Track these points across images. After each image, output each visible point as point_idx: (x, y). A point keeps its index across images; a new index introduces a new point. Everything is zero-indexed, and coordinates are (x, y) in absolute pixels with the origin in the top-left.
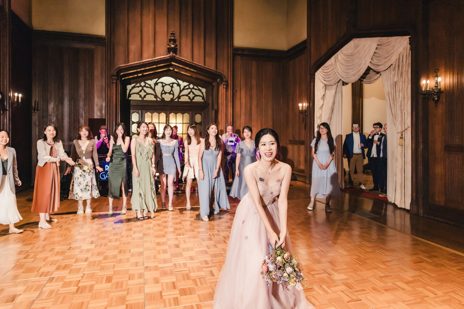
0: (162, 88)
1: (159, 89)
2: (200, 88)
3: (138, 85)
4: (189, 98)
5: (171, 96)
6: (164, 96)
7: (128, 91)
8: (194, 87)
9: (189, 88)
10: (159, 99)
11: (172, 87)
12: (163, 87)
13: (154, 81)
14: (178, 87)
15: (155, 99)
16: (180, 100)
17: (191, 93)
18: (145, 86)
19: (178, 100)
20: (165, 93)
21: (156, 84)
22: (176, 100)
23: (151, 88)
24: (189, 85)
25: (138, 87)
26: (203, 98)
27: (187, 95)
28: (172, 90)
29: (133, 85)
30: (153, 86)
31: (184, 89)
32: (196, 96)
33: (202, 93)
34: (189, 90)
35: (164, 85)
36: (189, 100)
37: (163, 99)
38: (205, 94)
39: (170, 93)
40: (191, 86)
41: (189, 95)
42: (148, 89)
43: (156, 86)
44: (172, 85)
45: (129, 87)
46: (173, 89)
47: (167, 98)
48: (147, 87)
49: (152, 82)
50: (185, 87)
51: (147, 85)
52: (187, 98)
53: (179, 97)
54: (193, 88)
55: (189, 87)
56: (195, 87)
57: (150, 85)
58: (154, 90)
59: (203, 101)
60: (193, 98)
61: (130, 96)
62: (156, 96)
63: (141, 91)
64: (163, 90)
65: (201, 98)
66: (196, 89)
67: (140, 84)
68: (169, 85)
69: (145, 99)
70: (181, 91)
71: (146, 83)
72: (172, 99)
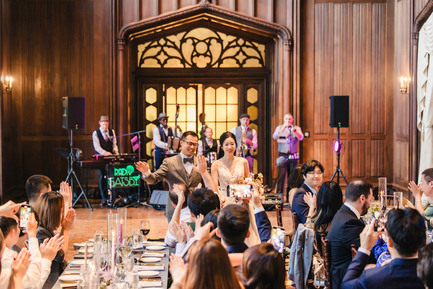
0: (193, 47)
1: (187, 49)
2: (256, 45)
3: (155, 43)
4: (238, 62)
5: (208, 60)
6: (195, 60)
7: (140, 54)
8: (245, 43)
9: (238, 45)
10: (187, 66)
11: (209, 44)
12: (194, 44)
13: (181, 35)
14: (219, 45)
15: (182, 66)
16: (222, 66)
17: (241, 53)
18: (166, 45)
19: (219, 65)
20: (198, 55)
21: (183, 41)
22: (216, 66)
23: (175, 47)
24: (236, 40)
25: (155, 47)
26: (261, 61)
27: (233, 57)
28: (208, 50)
29: (147, 44)
30: (178, 44)
31: (228, 47)
32: (249, 57)
33: (259, 53)
34: (238, 49)
35: (196, 41)
36: (237, 66)
37: (194, 65)
38: (263, 54)
39: (205, 55)
40: (241, 42)
41: (237, 57)
42: (171, 49)
43: (184, 45)
44: (209, 42)
45: (141, 48)
46: (211, 48)
47: (202, 63)
48: (169, 47)
49: (176, 39)
50: (230, 43)
51: (169, 44)
52: (234, 61)
53: (220, 61)
54: (244, 45)
55: (237, 43)
56: (247, 43)
57: (173, 43)
58: (180, 51)
59: (260, 66)
60: (244, 62)
61: (142, 61)
62: (183, 61)
63: (159, 53)
64: (195, 50)
65: (257, 61)
66: (248, 47)
67: (158, 43)
68: (204, 41)
69: (165, 66)
70: (223, 51)
71: (167, 40)
72: (209, 65)
